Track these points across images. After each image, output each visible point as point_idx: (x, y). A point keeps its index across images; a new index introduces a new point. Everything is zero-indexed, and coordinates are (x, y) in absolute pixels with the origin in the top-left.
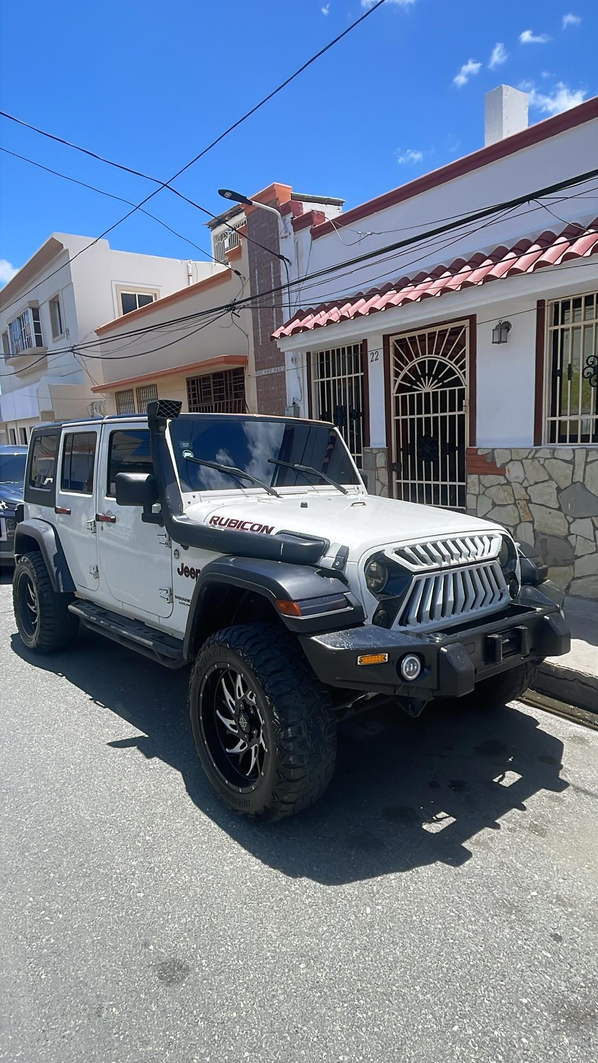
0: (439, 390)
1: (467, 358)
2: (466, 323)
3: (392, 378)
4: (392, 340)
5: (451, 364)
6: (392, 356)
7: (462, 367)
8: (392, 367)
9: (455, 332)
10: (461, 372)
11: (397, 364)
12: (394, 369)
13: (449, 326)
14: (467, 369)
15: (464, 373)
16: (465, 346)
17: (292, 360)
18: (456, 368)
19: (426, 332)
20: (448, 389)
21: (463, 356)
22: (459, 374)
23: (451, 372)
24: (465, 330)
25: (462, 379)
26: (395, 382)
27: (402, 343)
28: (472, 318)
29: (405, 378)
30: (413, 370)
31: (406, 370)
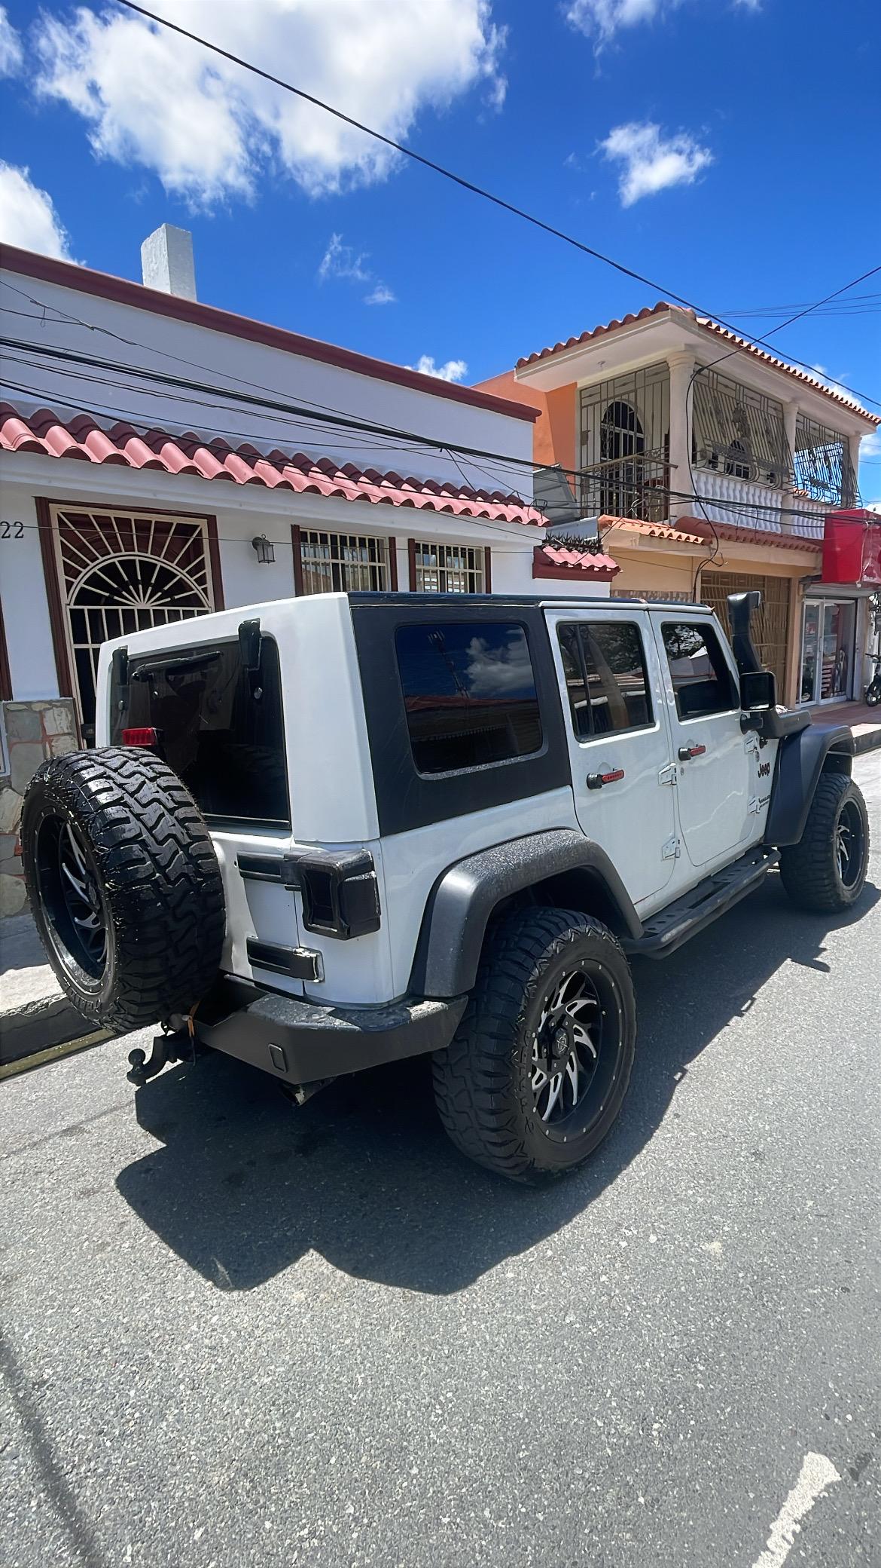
0: (166, 608)
1: (208, 570)
2: (203, 524)
3: (62, 578)
4: (55, 510)
5: (182, 574)
6: (57, 539)
7: (201, 581)
8: (60, 559)
9: (185, 530)
10: (200, 588)
11: (66, 551)
12: (64, 562)
13: (176, 520)
14: (209, 585)
15: (205, 590)
16: (202, 552)
18: (191, 581)
20: (180, 609)
21: (202, 565)
22: (197, 590)
23: (182, 586)
24: (201, 531)
25: (202, 596)
26: (69, 584)
27: (81, 521)
28: (212, 520)
29: (94, 580)
30: (109, 570)
31: (94, 568)
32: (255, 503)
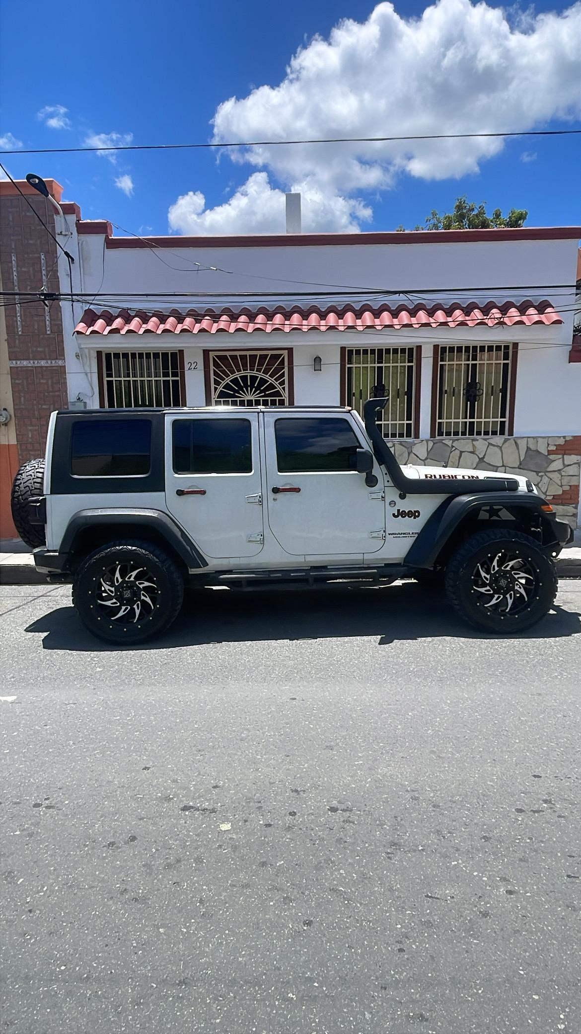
0: (261, 399)
1: (286, 378)
2: (285, 353)
3: (213, 386)
4: (212, 354)
5: (271, 380)
6: (212, 367)
7: (282, 383)
8: (212, 377)
9: (275, 357)
10: (281, 387)
11: (215, 374)
12: (214, 378)
13: (270, 353)
14: (286, 385)
15: (284, 388)
16: (284, 368)
17: (77, 356)
18: (276, 384)
19: (248, 353)
20: (269, 399)
21: (283, 375)
22: (279, 388)
23: (272, 386)
24: (284, 358)
25: (282, 392)
26: (216, 389)
27: (223, 358)
28: (290, 350)
29: (227, 386)
30: (235, 381)
31: (227, 380)
32: (314, 340)
